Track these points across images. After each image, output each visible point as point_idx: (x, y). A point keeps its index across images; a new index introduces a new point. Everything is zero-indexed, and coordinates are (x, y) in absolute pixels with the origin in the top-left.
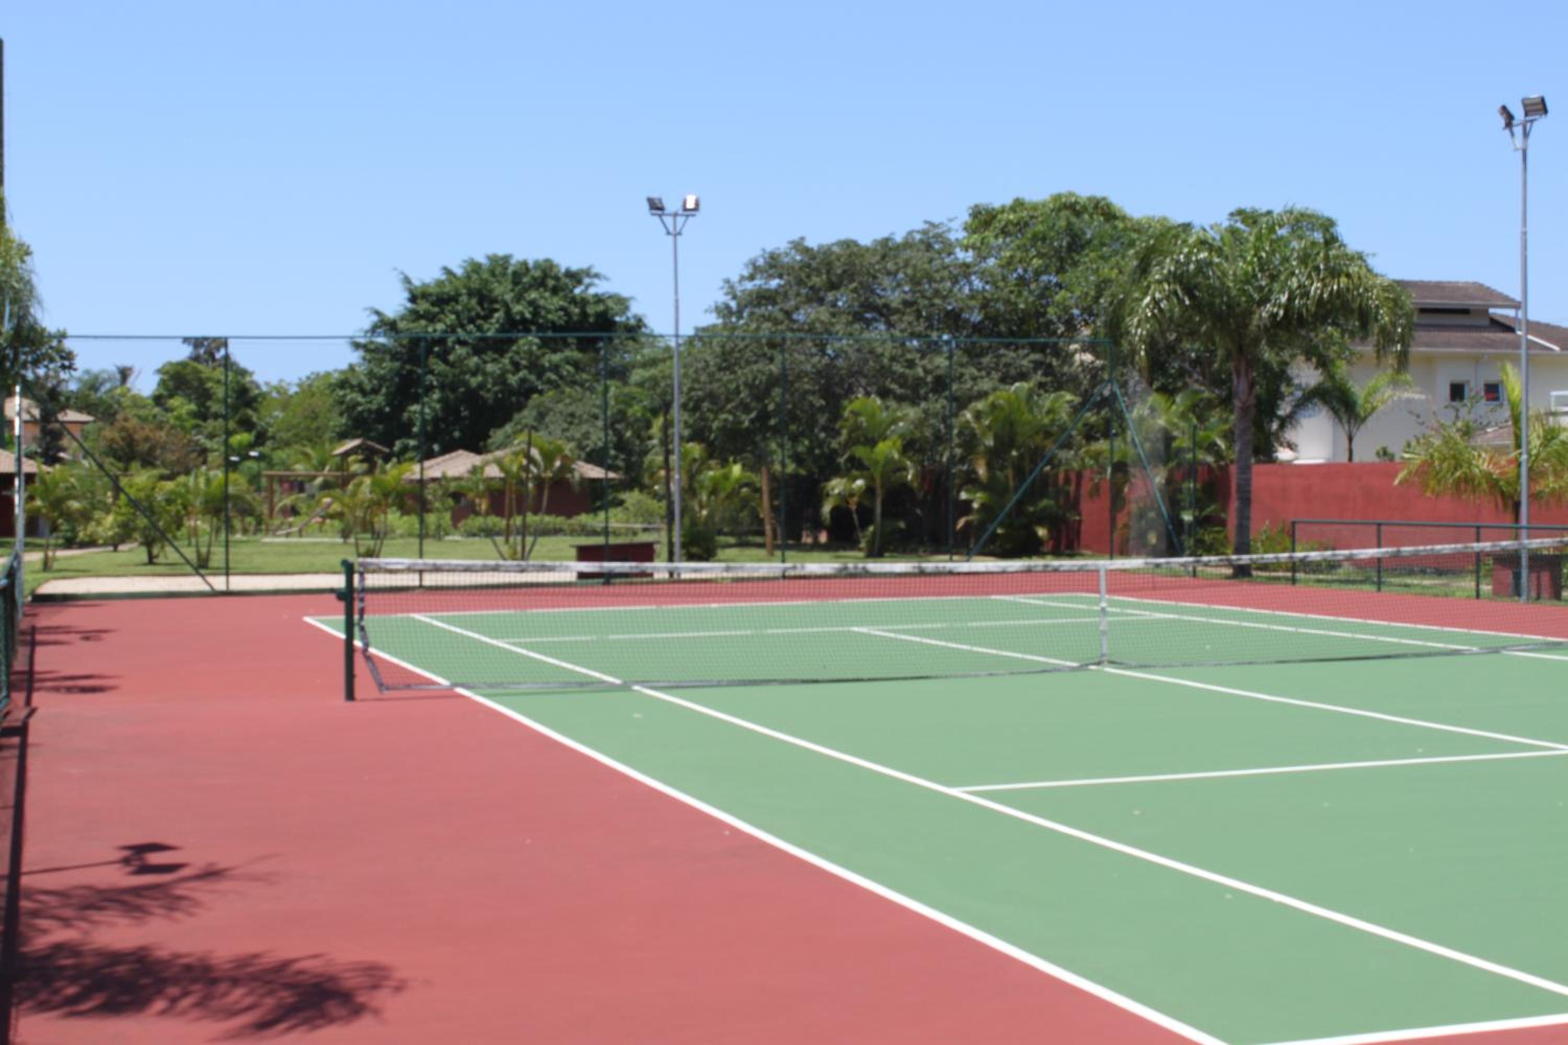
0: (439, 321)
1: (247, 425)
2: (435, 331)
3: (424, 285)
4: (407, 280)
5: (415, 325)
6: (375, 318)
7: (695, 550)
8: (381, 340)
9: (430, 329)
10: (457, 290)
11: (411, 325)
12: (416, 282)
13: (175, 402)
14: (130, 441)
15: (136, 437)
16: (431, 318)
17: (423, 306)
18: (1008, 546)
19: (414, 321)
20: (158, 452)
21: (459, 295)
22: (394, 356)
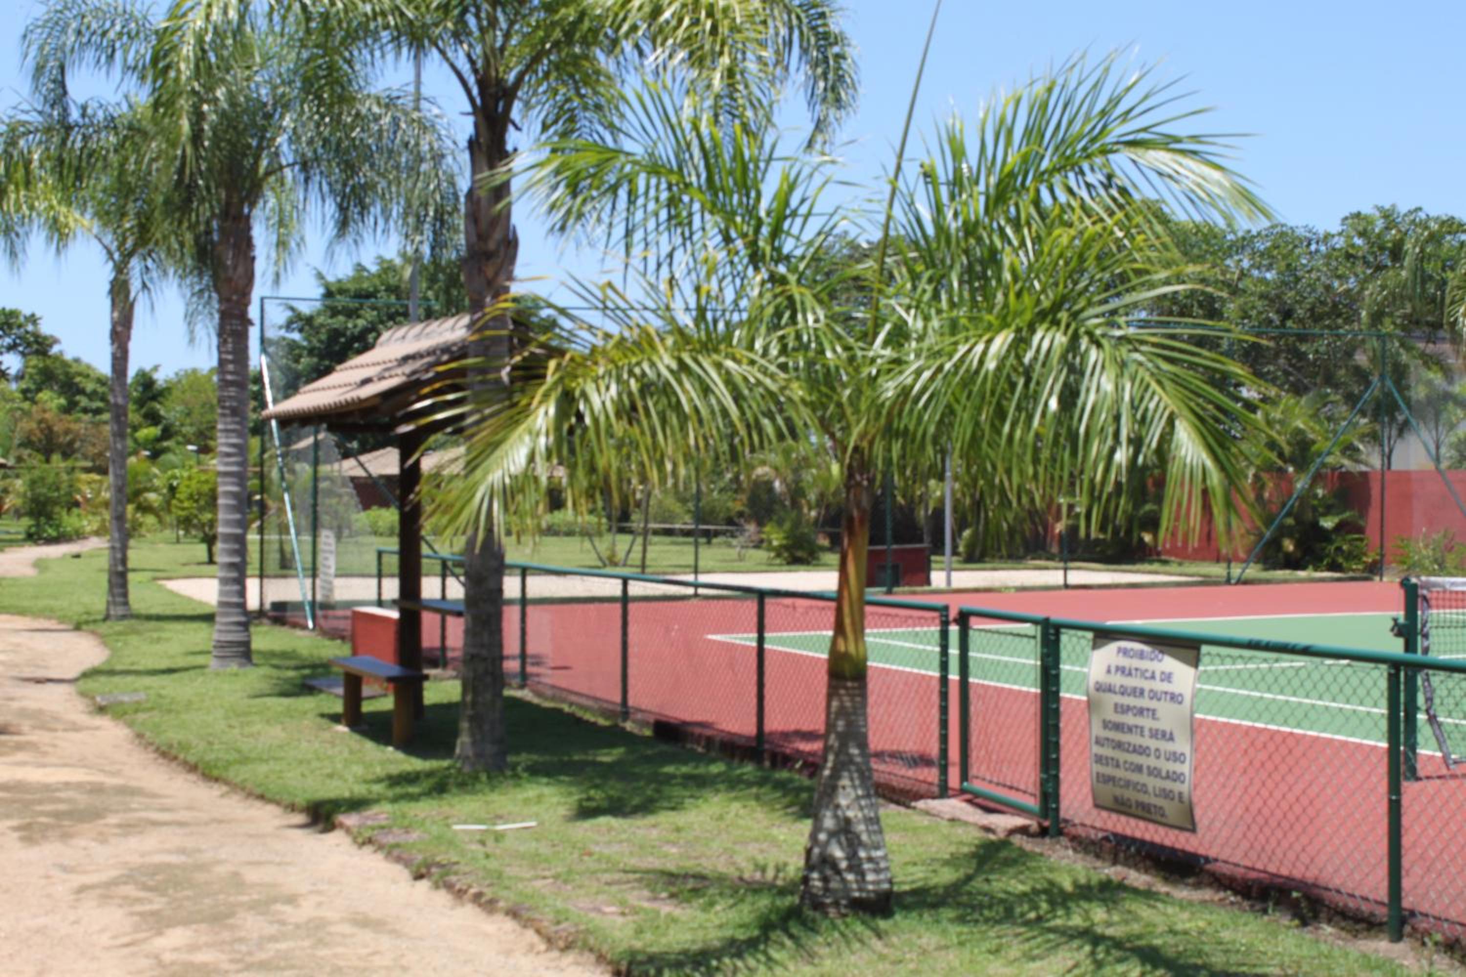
0: (359, 317)
1: (153, 418)
2: (355, 326)
3: (339, 281)
4: (320, 276)
5: (334, 320)
6: (289, 314)
7: (800, 554)
8: (296, 336)
9: (350, 325)
10: (375, 287)
11: (330, 321)
12: (331, 278)
13: (44, 395)
14: (49, 433)
15: (56, 429)
16: (352, 314)
17: (341, 301)
18: (1109, 552)
19: (332, 317)
20: (77, 445)
21: (377, 291)
22: (311, 352)
